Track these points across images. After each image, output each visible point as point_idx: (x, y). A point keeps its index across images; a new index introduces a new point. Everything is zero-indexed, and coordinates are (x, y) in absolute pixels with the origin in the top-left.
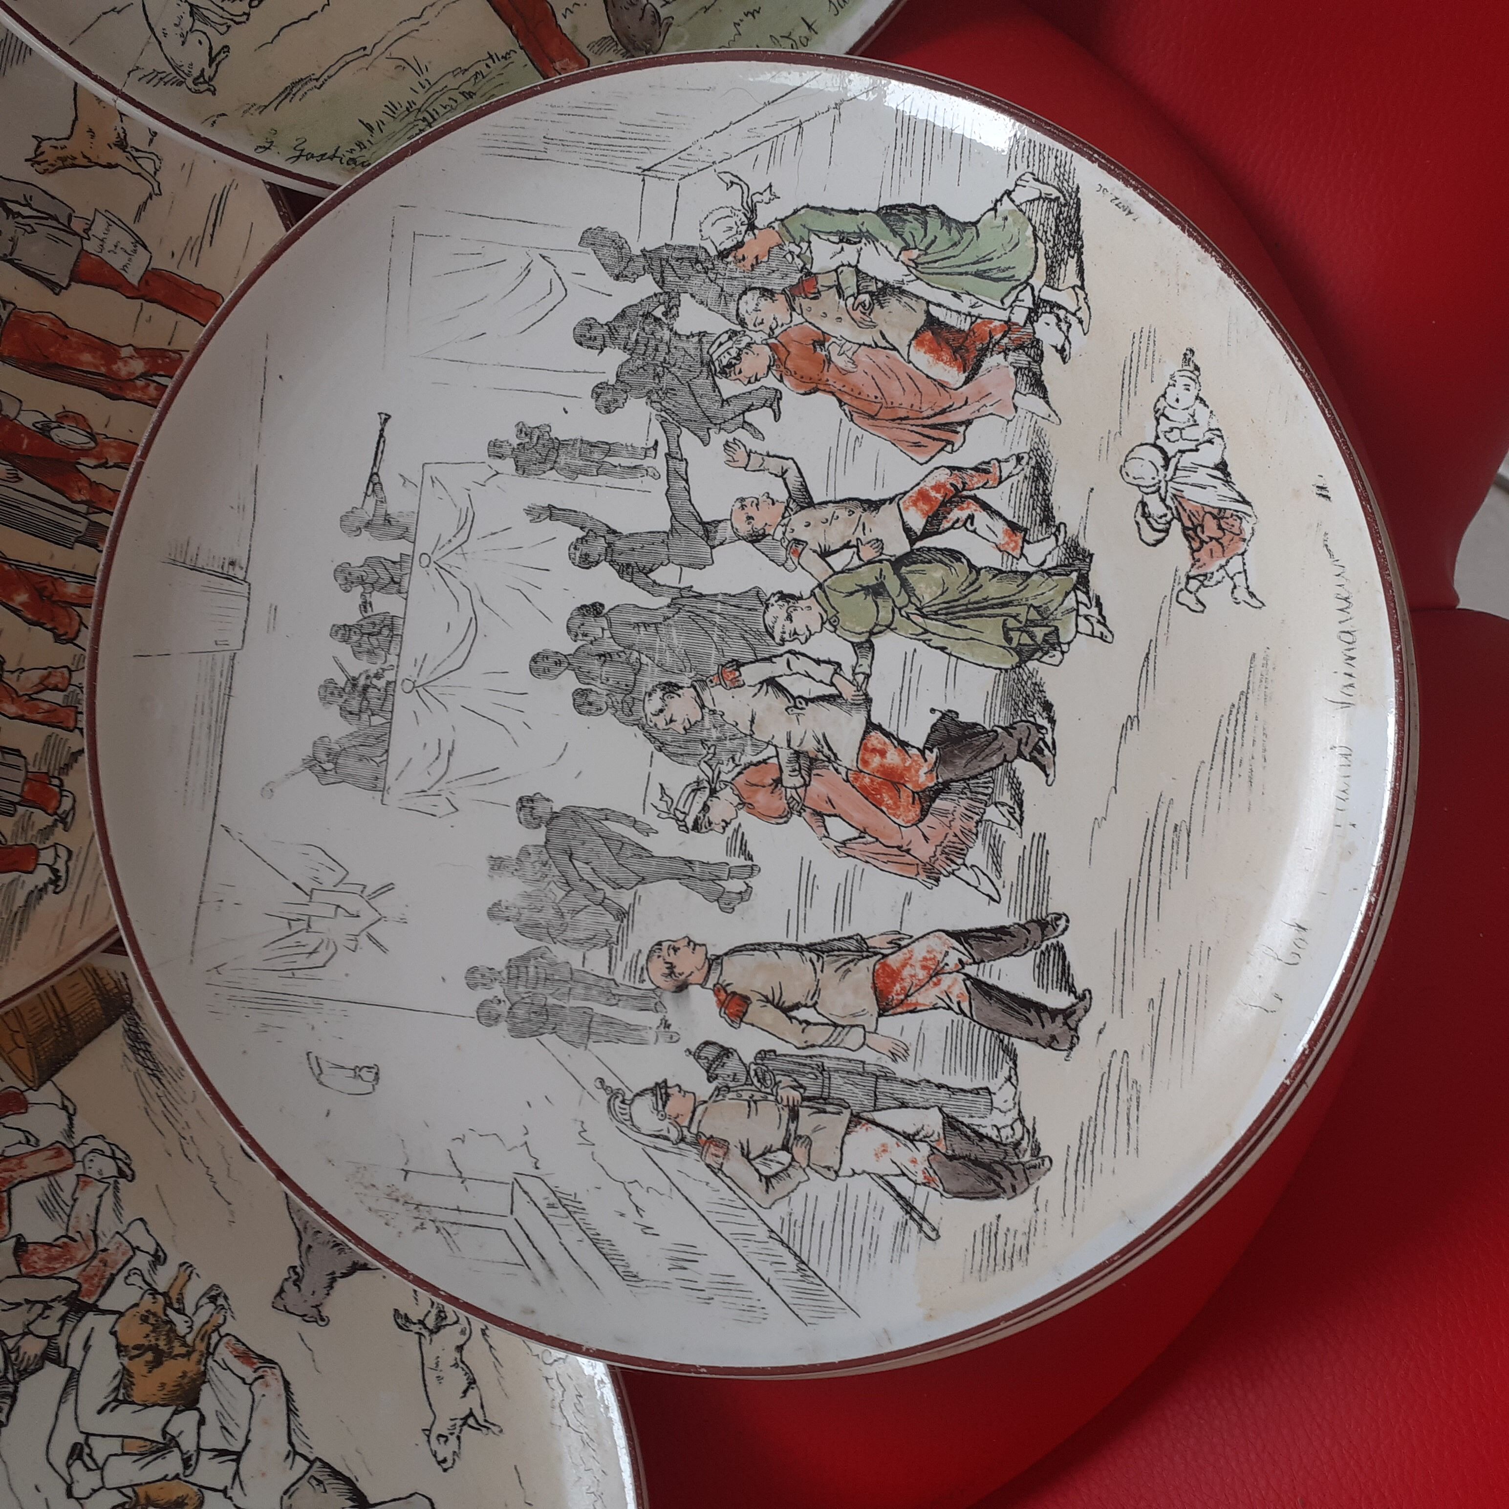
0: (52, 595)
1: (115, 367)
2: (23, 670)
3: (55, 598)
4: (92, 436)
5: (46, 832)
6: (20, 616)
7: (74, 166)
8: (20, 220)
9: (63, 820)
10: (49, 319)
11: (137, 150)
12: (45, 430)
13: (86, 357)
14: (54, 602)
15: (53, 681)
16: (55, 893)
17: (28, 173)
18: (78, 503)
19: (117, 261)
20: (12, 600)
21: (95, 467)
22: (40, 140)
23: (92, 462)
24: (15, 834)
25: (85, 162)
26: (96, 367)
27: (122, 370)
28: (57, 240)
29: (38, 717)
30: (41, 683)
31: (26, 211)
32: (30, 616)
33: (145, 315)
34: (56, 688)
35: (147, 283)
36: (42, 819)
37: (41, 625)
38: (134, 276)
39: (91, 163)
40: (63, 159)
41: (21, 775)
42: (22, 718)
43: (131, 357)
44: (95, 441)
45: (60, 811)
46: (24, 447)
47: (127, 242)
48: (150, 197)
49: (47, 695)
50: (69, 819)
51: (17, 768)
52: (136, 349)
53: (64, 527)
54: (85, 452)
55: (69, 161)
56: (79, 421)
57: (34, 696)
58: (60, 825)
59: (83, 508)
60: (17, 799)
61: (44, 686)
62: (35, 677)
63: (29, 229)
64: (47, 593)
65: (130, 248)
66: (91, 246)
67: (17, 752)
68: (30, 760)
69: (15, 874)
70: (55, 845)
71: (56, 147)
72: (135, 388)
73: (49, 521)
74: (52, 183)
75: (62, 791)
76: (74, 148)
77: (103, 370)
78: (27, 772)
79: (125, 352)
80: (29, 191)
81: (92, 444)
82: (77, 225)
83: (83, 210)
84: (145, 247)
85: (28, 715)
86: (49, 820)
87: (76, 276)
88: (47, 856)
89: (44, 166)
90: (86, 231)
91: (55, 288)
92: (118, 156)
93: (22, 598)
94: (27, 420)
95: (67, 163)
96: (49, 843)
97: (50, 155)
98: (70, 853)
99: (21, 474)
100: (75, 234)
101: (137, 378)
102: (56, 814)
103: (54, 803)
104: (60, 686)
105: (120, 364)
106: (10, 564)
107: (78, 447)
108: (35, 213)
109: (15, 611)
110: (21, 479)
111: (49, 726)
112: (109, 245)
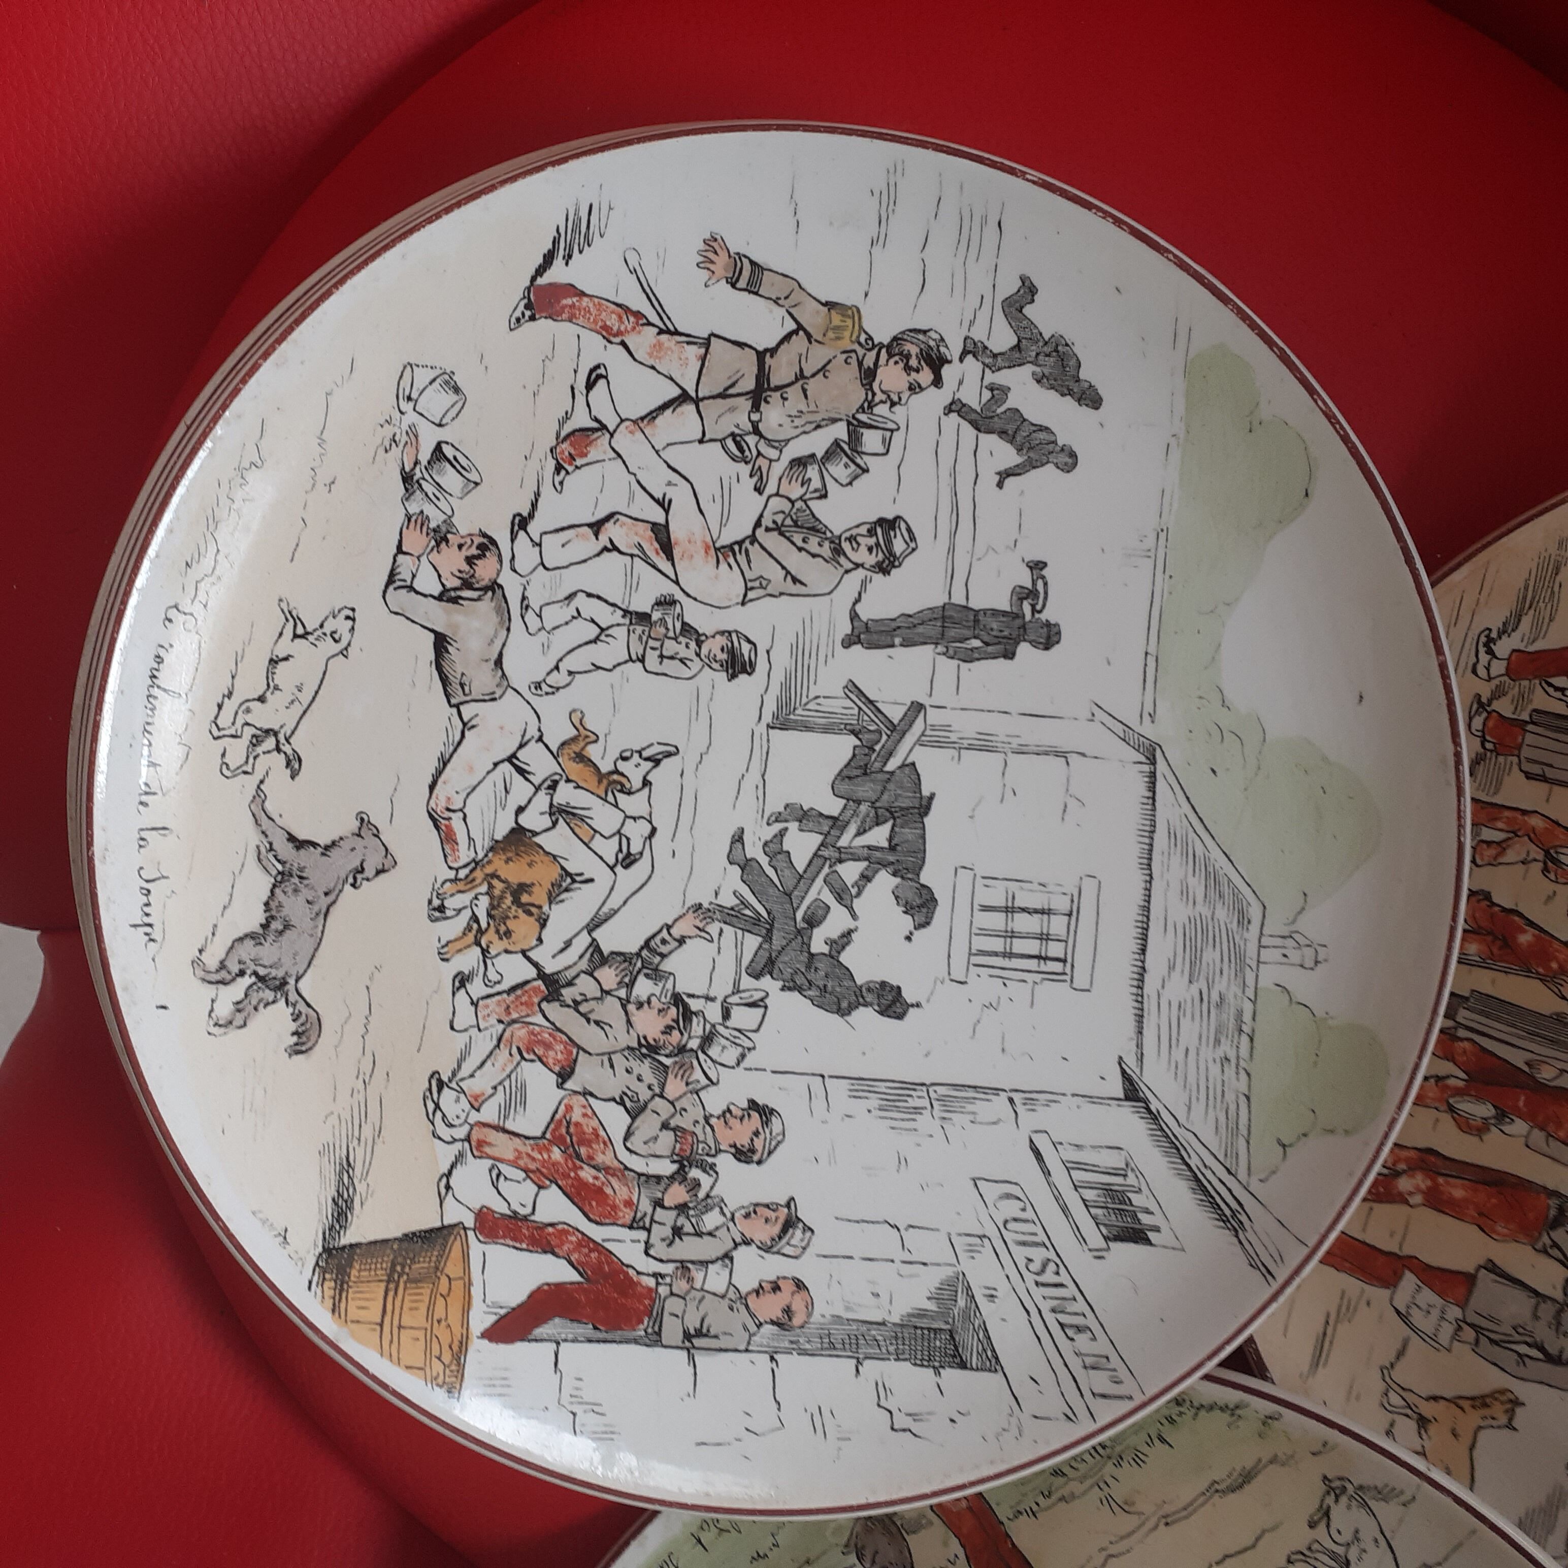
0: (1493, 942)
1: (1429, 1183)
2: (1523, 863)
3: (1490, 938)
4: (1451, 1109)
5: (1499, 693)
6: (1528, 919)
7: (1473, 1399)
8: (1528, 1340)
9: (1481, 705)
10: (1499, 1234)
11: (1407, 1416)
12: (1502, 1116)
13: (1458, 1193)
14: (1489, 933)
15: (1492, 852)
16: (1490, 630)
17: (1521, 1389)
18: (1468, 1039)
19: (1428, 1296)
20: (1534, 935)
21: (1448, 1077)
22: (1510, 1426)
23: (1452, 1082)
24: (1531, 691)
25: (1462, 1402)
26: (1448, 1183)
27: (1420, 1181)
28: (1491, 1319)
29: (1507, 813)
30: (1504, 849)
31: (1523, 1349)
32: (1516, 918)
33: (1398, 1238)
34: (1489, 843)
35: (1395, 1273)
36: (1504, 707)
37: (1504, 910)
38: (1409, 1280)
39: (1455, 1401)
40: (1486, 1405)
41: (1526, 752)
42: (1524, 812)
43: (1411, 1193)
44: (1448, 1103)
45: (1485, 715)
46: (1523, 1098)
47: (1417, 1317)
48: (1392, 1365)
49: (1498, 836)
50: (1475, 706)
51: (1529, 760)
52: (1407, 1202)
53: (1481, 1013)
54: (1459, 1092)
55: (1477, 1403)
56: (1465, 1125)
57: (1511, 835)
58: (1484, 700)
59: (1462, 1033)
60: (1530, 727)
61: (1503, 847)
62: (1511, 856)
63: (1521, 1330)
64: (1499, 943)
65: (1414, 1311)
66: (1454, 1312)
67: (1529, 776)
68: (1515, 768)
69: (1531, 649)
70: (1490, 679)
71: (1493, 1418)
72: (1407, 1160)
73: (1498, 1019)
74: (1494, 1379)
75: (1483, 737)
76: (1474, 1418)
77: (1441, 1180)
78: (1519, 756)
79: (1417, 1199)
80: (1521, 1371)
81: (1451, 1101)
82: (1469, 1334)
83: (1463, 1351)
84: (1398, 1312)
85: (1518, 815)
86: (1496, 705)
87: (1469, 1280)
88: (1498, 668)
89: (1504, 1398)
90: (1460, 1328)
91: (1492, 1267)
92: (1427, 1409)
93: (1525, 938)
94: (1519, 1127)
95: (1481, 1402)
96: (1496, 682)
97: (1498, 1410)
98: (1474, 671)
99: (1526, 1069)
100: (1472, 1326)
101: (1404, 1172)
102: (1489, 713)
103: (1490, 724)
104: (1485, 846)
105: (1423, 1186)
106: (1538, 973)
107: (1466, 1098)
108: (1513, 1347)
109: (1531, 924)
110: (1527, 1063)
111: (1496, 805)
112: (1435, 1313)
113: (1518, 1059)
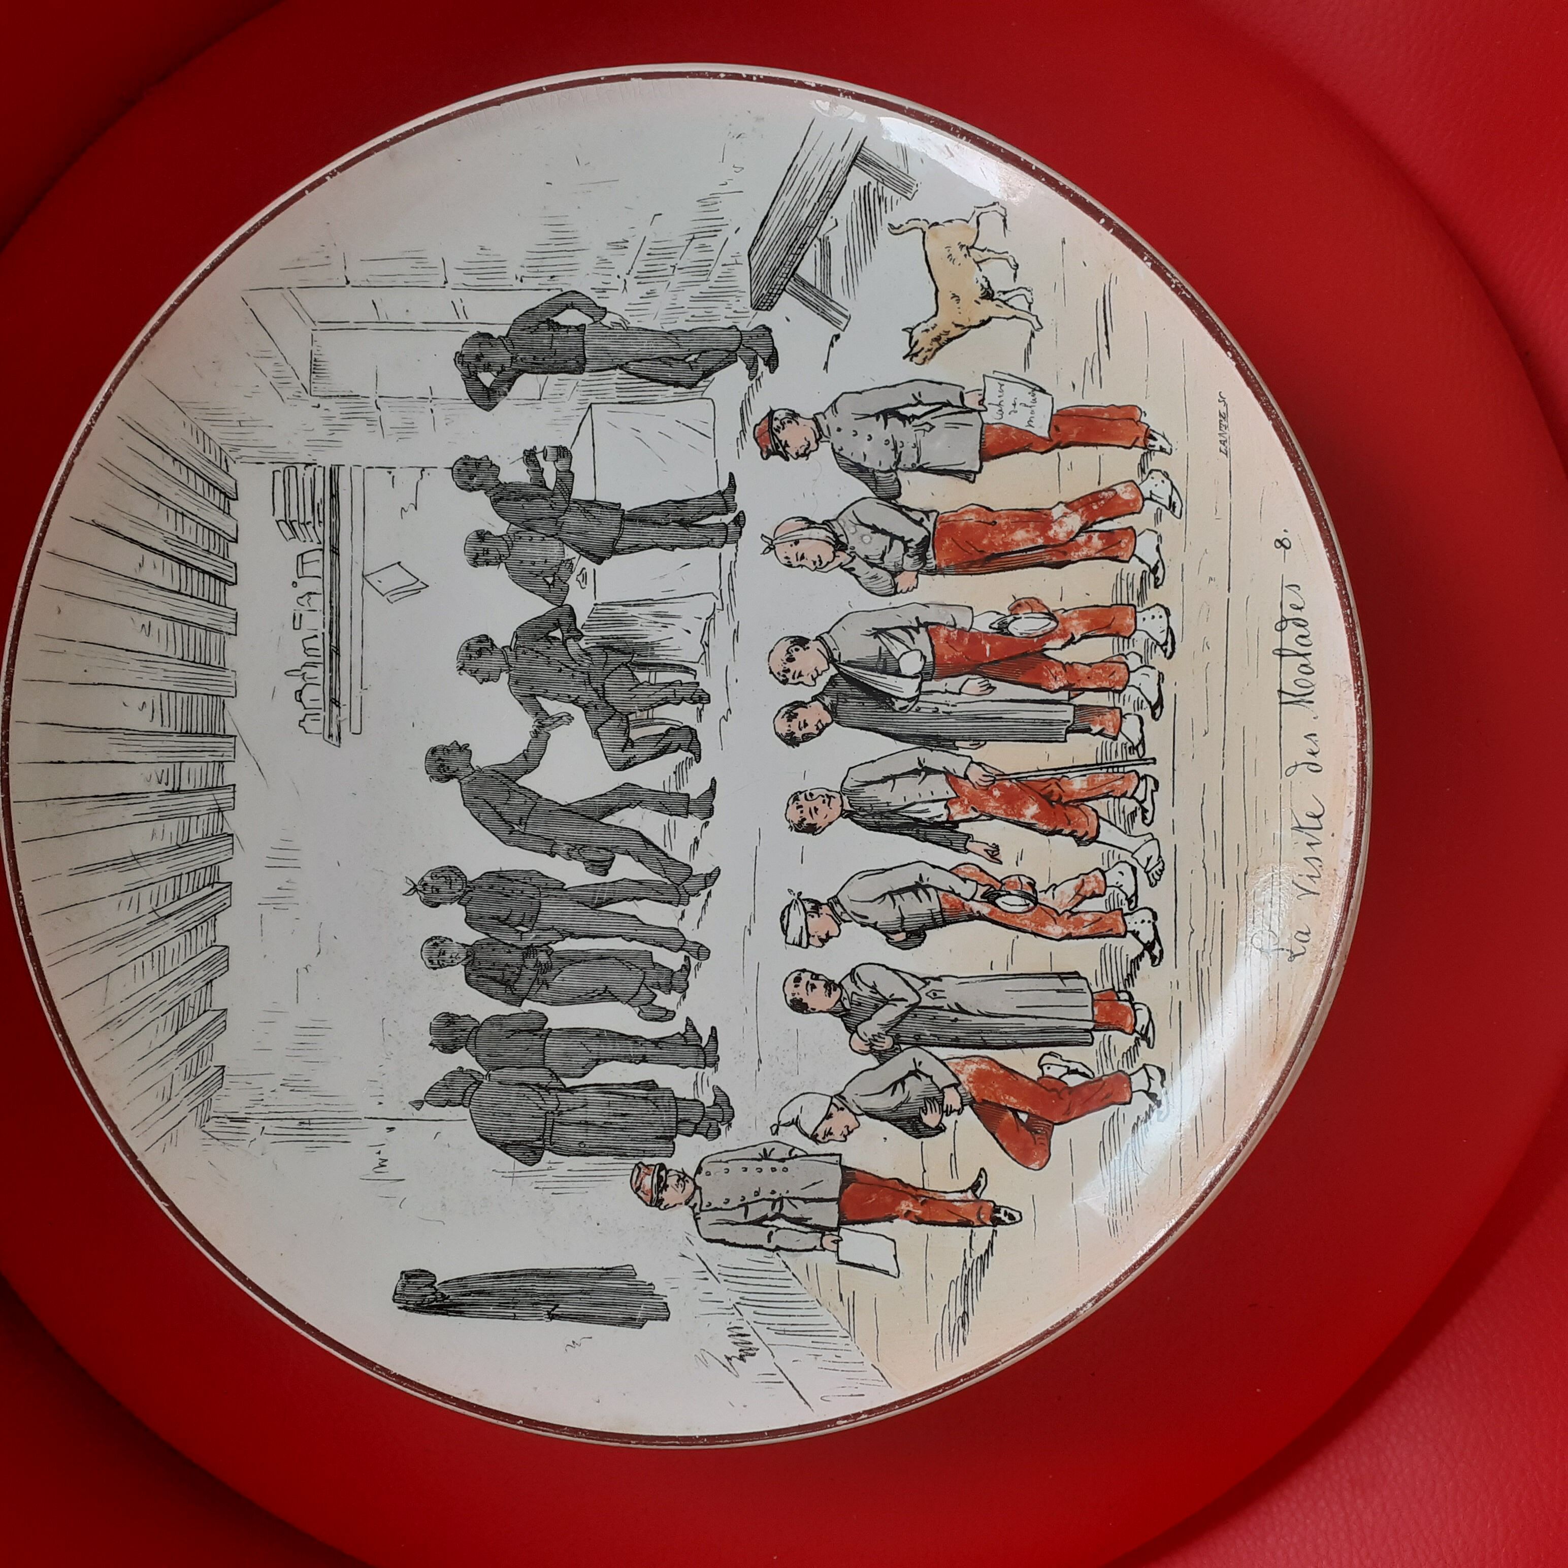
0: (1060, 798)
1: (1051, 533)
2: (1055, 886)
3: (1064, 800)
4: (1051, 616)
5: (1131, 1054)
6: (1035, 830)
7: (950, 340)
8: (916, 422)
9: (1144, 1037)
10: (972, 511)
11: (1005, 293)
12: (1002, 628)
13: (1020, 535)
14: (1067, 803)
15: (1088, 888)
16: (1158, 1120)
17: (912, 370)
18: (1056, 691)
19: (1019, 421)
20: (1024, 816)
21: (1064, 646)
22: (910, 331)
23: (1059, 643)
24: (1100, 1064)
25: (959, 331)
26: (1033, 541)
27: (1060, 532)
28: (956, 425)
29: (1085, 931)
30: (1077, 894)
31: (919, 410)
32: (1045, 828)
33: (1065, 464)
34: (1094, 895)
35: (1057, 429)
37: (1059, 832)
38: (1041, 429)
39: (966, 329)
40: (937, 339)
41: (1087, 999)
42: (1069, 936)
43: (1065, 515)
44: (1055, 619)
45: (1138, 1028)
46: (988, 653)
47: (1024, 395)
48: (1033, 335)
49: (1087, 905)
50: (1150, 1034)
51: (1081, 991)
52: (1067, 505)
53: (1050, 723)
54: (1048, 635)
55: (944, 338)
56: (1031, 604)
57: (1074, 910)
58: (1143, 1043)
59: (1063, 695)
60: (1090, 1025)
61: (1081, 897)
62: (1069, 889)
63: (927, 427)
64: (1055, 798)
65: (1028, 400)
66: (990, 417)
67: (1076, 975)
68: (1092, 980)
69: (1113, 1108)
70: (1144, 1067)
71: (927, 330)
72: (1078, 547)
73: (1033, 721)
74: (935, 369)
75: (1133, 1005)
76: (944, 322)
77: (1040, 541)
78: (1092, 993)
79: (1056, 513)
80: (915, 388)
81: (1053, 624)
82: (971, 401)
83: (972, 383)
84: (1042, 391)
85: (1075, 933)
86: (1130, 1040)
87: (986, 455)
88: (1139, 1081)
89: (922, 355)
90: (981, 402)
91: (968, 476)
92: (989, 308)
93: (1031, 810)
94: (983, 624)
95: (942, 341)
96: (1137, 1065)
97: (924, 340)
98: (1162, 1072)
99: (993, 683)
100: (972, 410)
101: (1077, 535)
102: (1134, 1031)
103: (1130, 1020)
104: (1097, 892)
105: (1055, 527)
106: (1010, 780)
107: (1040, 632)
108: (928, 408)
109: (1029, 826)
110: (994, 688)
111: (1099, 937)
112: (1007, 407)
113: (1004, 690)
